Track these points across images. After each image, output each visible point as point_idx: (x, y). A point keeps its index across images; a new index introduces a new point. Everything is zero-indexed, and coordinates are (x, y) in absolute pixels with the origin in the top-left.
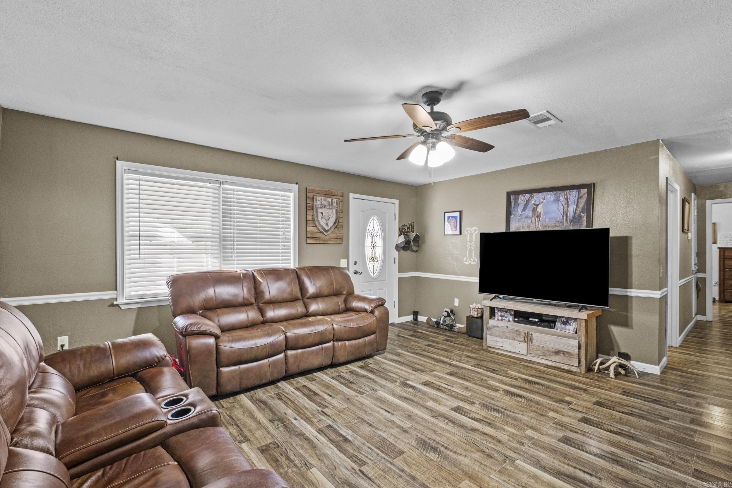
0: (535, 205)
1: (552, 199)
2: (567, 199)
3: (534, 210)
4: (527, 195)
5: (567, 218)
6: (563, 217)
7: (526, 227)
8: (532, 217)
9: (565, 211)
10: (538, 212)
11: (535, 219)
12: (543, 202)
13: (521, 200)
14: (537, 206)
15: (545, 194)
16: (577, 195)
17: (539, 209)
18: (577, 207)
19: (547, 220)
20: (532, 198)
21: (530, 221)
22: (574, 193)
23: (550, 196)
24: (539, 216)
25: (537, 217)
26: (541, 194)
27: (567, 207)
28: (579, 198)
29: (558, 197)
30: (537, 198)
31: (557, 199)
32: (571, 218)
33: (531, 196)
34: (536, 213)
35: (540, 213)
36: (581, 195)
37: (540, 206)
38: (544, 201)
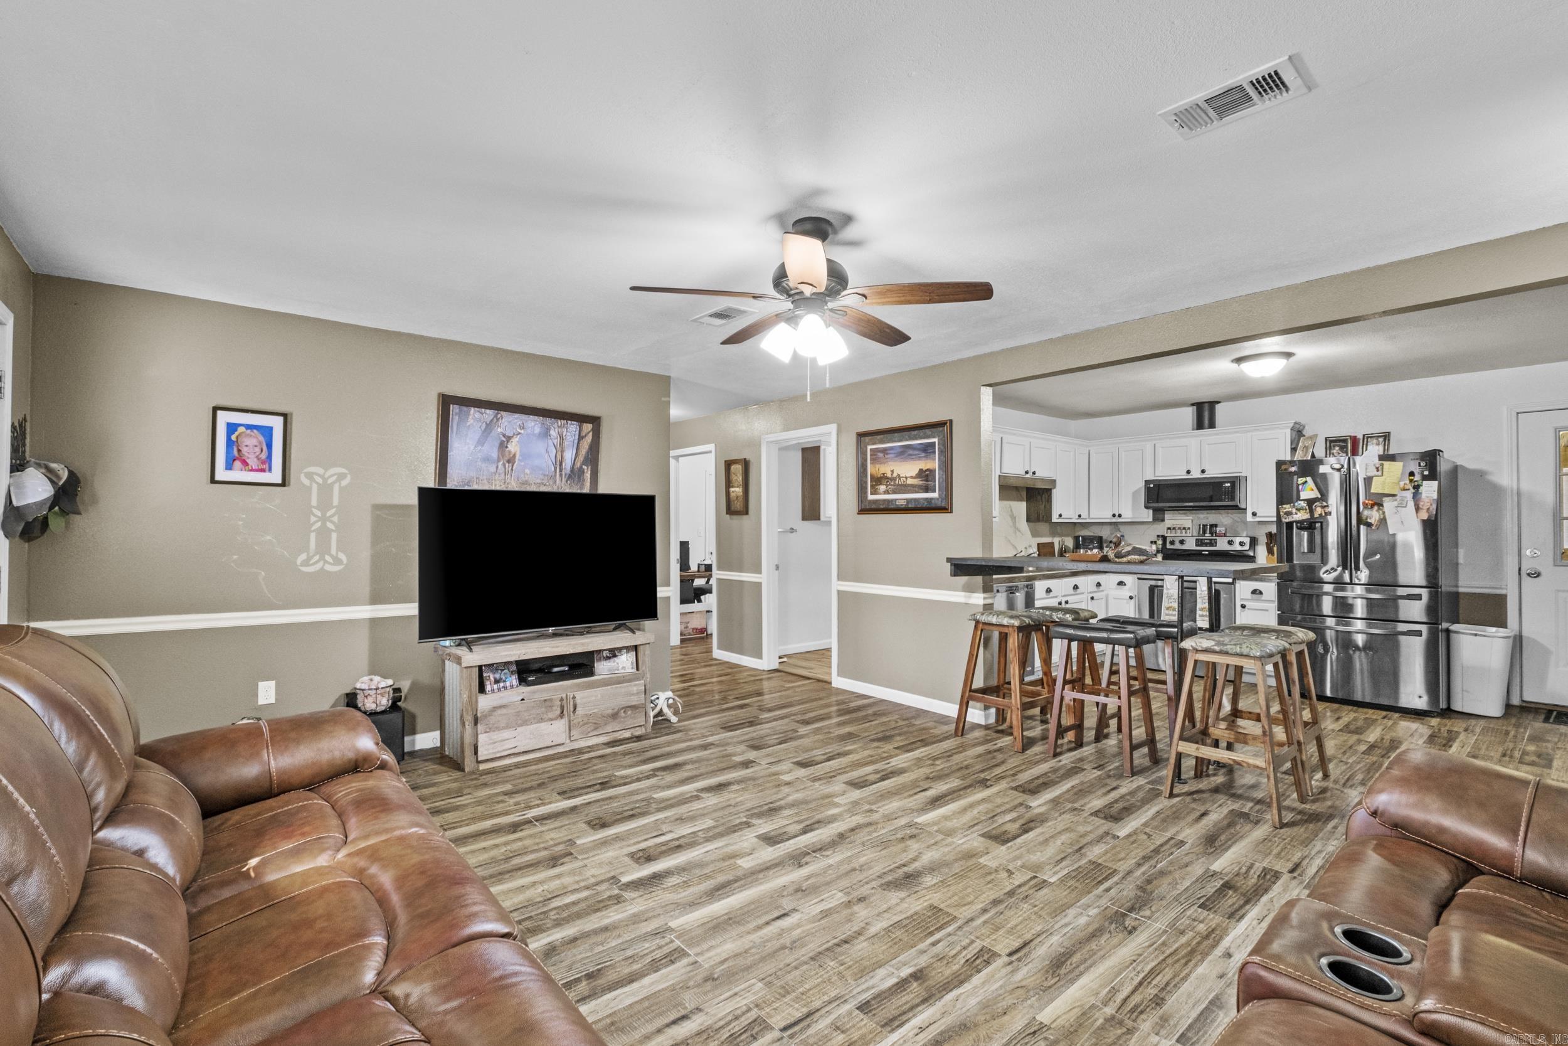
0: (504, 436)
1: (537, 430)
2: (561, 437)
3: (503, 446)
4: (488, 411)
5: (561, 470)
6: (555, 468)
7: (485, 481)
8: (499, 461)
9: (559, 457)
10: (510, 452)
11: (504, 465)
12: (519, 433)
13: (474, 419)
14: (509, 438)
15: (524, 417)
16: (577, 432)
17: (513, 447)
18: (577, 453)
19: (527, 471)
20: (498, 420)
21: (493, 469)
22: (573, 427)
23: (534, 424)
24: (511, 461)
25: (509, 461)
26: (517, 416)
27: (562, 452)
28: (581, 438)
29: (548, 429)
30: (509, 422)
31: (546, 434)
32: (568, 471)
33: (496, 416)
34: (507, 454)
35: (514, 455)
36: (583, 434)
37: (515, 440)
38: (522, 431)
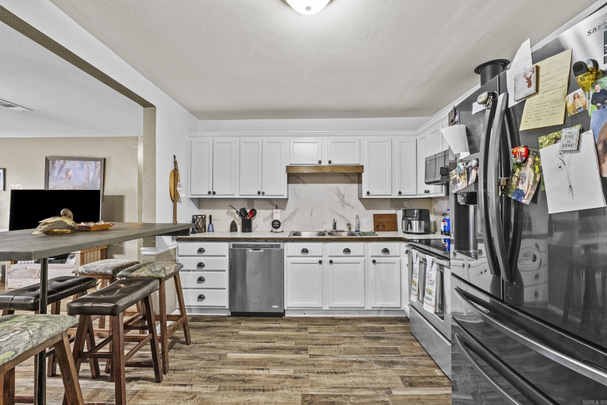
0: (67, 169)
1: (79, 166)
2: (88, 168)
3: (67, 173)
4: (62, 161)
5: (88, 181)
6: (86, 180)
7: (61, 187)
8: (65, 178)
9: (87, 176)
10: (69, 175)
11: (67, 180)
12: (73, 168)
13: (57, 164)
14: (69, 170)
15: (74, 161)
16: (95, 165)
17: (70, 173)
18: (95, 173)
19: (76, 182)
20: (65, 163)
21: (63, 182)
22: (93, 163)
23: (77, 164)
24: (70, 178)
25: (69, 179)
26: (71, 161)
27: (89, 173)
28: (96, 167)
29: (83, 165)
30: (69, 164)
31: (82, 167)
32: (91, 181)
33: (64, 162)
34: (68, 176)
35: (71, 176)
36: (97, 166)
37: (71, 170)
38: (73, 167)
